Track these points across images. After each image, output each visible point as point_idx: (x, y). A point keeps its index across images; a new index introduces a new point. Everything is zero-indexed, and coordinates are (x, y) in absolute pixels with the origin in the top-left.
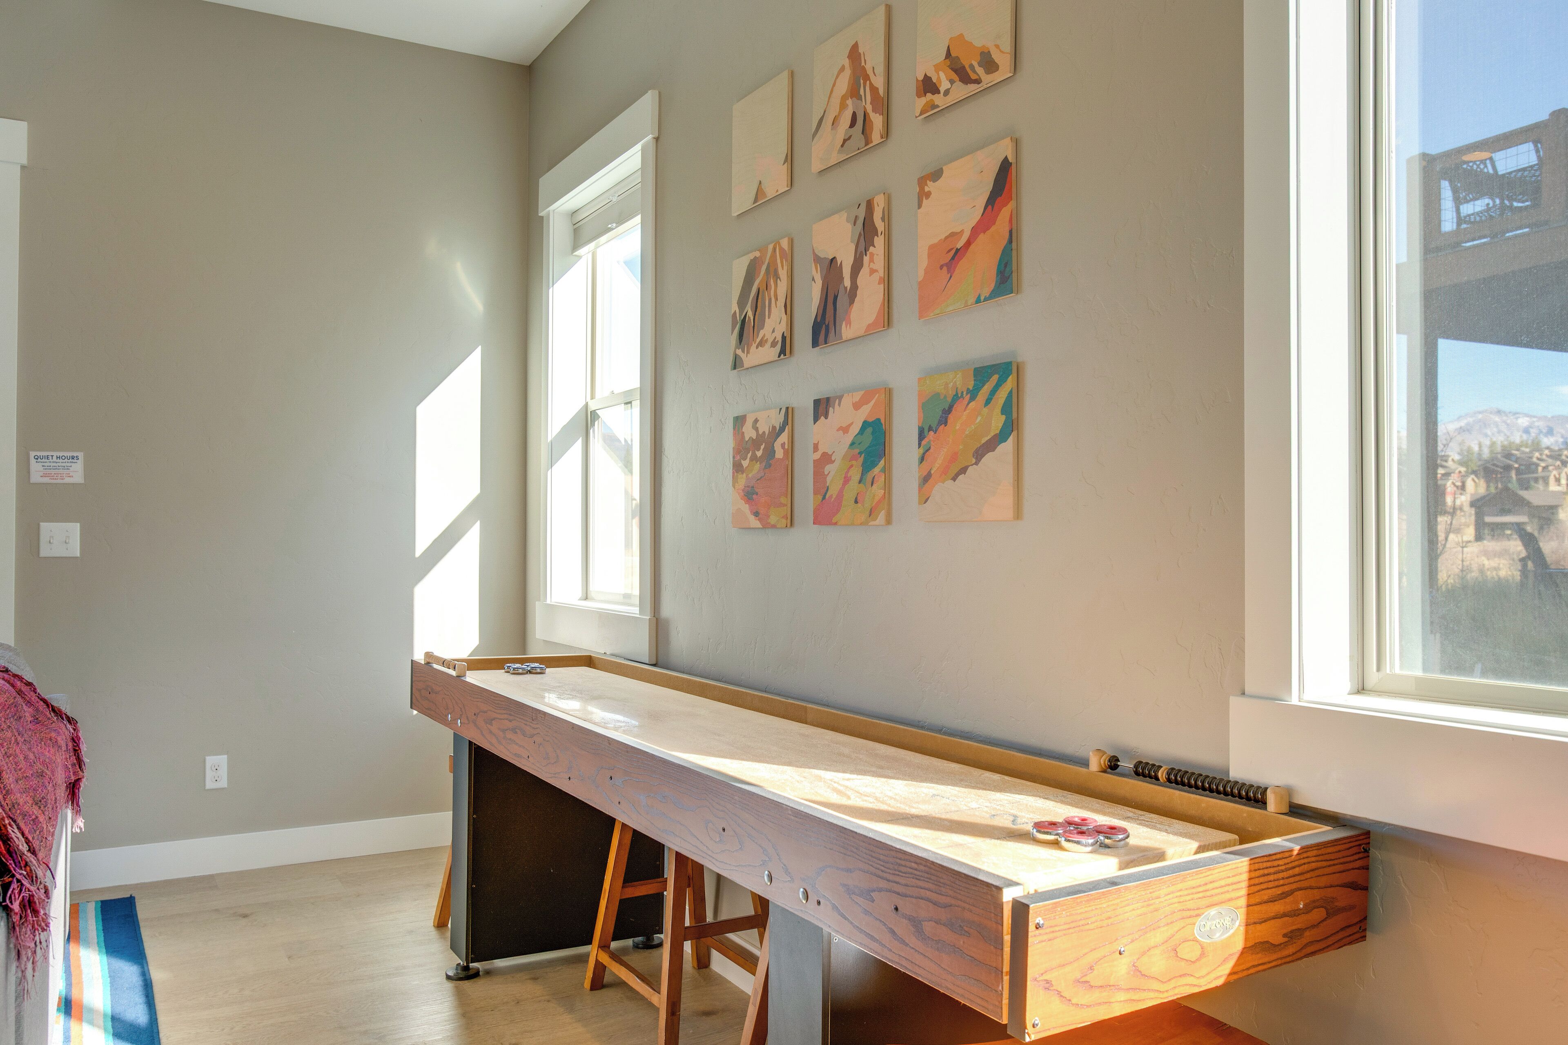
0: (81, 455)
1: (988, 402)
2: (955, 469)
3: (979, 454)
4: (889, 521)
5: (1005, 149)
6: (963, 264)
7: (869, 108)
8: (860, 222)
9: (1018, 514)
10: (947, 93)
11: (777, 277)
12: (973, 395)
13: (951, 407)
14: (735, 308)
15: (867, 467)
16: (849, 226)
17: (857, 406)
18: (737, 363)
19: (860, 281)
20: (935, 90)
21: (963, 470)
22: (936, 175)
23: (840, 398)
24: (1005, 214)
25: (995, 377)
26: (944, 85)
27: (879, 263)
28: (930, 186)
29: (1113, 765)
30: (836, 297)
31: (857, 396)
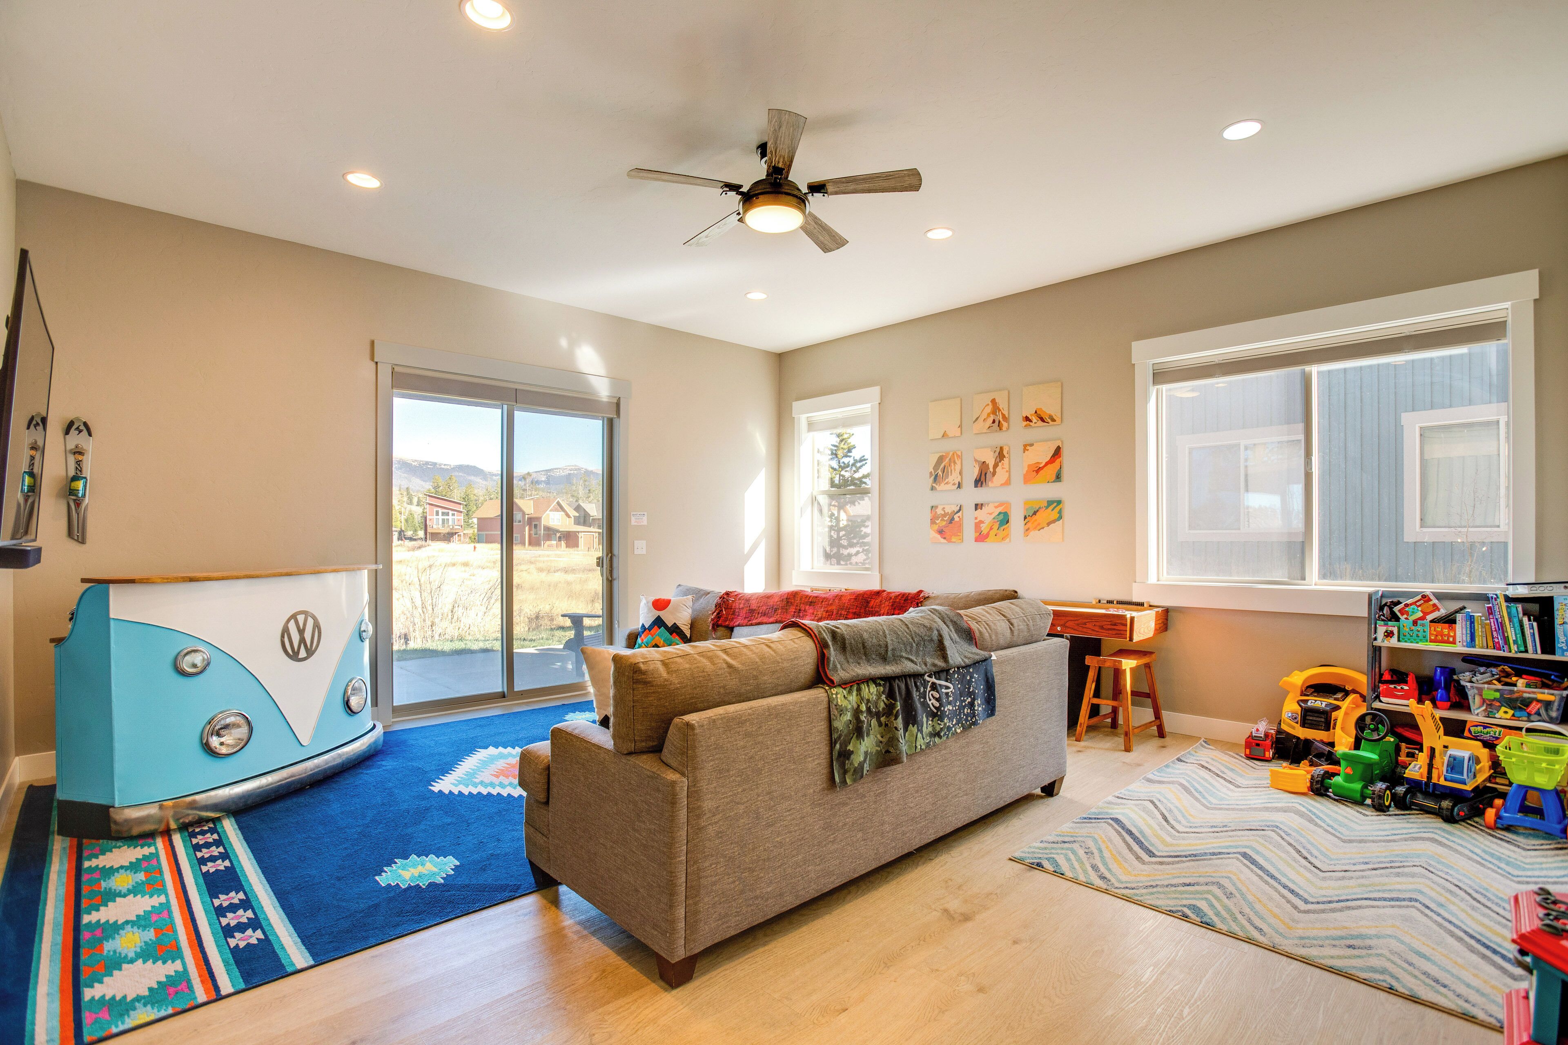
0: (646, 513)
1: (1053, 510)
2: (1039, 528)
3: (1049, 524)
4: (1010, 541)
5: (1059, 443)
6: (1041, 472)
7: (1001, 420)
8: (997, 453)
9: (1063, 540)
10: (1035, 423)
11: (955, 463)
12: (1047, 508)
13: (1038, 511)
14: (931, 469)
15: (1001, 525)
16: (992, 453)
17: (996, 507)
18: (933, 488)
19: (998, 469)
20: (1030, 421)
21: (1043, 528)
22: (1031, 445)
23: (988, 504)
24: (1058, 461)
25: (1055, 504)
26: (1034, 420)
27: (1006, 466)
28: (1028, 448)
29: (1100, 601)
30: (986, 474)
31: (996, 504)
